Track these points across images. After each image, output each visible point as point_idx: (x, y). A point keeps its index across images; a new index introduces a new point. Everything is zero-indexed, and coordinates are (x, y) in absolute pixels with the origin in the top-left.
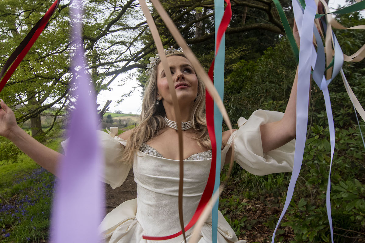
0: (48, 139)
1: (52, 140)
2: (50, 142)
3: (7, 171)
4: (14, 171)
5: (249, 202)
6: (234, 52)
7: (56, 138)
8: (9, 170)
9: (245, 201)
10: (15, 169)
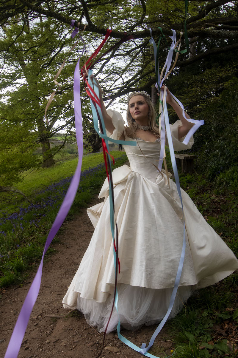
0: (57, 162)
1: (61, 162)
2: (59, 164)
3: (27, 188)
4: (33, 188)
5: (217, 197)
6: (224, 71)
7: (63, 161)
8: (28, 188)
9: (214, 196)
10: (32, 187)
